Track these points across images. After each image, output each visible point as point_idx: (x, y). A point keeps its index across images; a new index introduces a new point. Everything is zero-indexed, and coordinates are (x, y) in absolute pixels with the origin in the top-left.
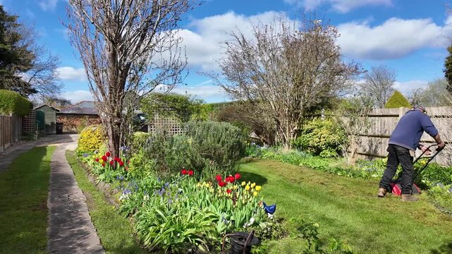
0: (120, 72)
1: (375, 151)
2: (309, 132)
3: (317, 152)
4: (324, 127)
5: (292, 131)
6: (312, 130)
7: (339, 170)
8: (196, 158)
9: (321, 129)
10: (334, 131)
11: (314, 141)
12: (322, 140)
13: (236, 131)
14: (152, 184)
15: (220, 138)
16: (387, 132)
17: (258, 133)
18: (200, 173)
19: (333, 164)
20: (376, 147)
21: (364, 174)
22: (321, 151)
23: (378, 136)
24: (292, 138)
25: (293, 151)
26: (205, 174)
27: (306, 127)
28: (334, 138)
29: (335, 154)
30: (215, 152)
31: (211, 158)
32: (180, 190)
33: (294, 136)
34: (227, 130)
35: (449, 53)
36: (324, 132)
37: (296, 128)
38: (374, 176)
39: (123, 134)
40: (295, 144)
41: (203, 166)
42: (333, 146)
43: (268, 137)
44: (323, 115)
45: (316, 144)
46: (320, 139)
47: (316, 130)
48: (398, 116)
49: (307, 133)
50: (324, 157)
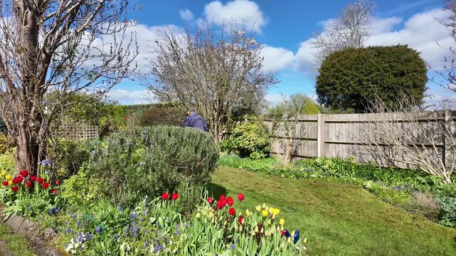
1: (296, 152)
2: (239, 136)
3: (244, 153)
4: (252, 131)
5: (220, 134)
6: (241, 133)
7: (282, 171)
9: (249, 133)
10: (261, 135)
11: (244, 144)
12: (251, 142)
16: (307, 135)
19: (269, 164)
20: (297, 148)
21: (306, 175)
22: (252, 152)
24: (220, 140)
27: (237, 130)
28: (261, 141)
29: (263, 155)
33: (222, 139)
36: (253, 135)
37: (224, 131)
38: (313, 176)
40: (223, 147)
42: (260, 148)
44: (246, 120)
45: (246, 147)
46: (249, 141)
47: (245, 133)
48: (317, 121)
49: (236, 136)
50: (254, 159)
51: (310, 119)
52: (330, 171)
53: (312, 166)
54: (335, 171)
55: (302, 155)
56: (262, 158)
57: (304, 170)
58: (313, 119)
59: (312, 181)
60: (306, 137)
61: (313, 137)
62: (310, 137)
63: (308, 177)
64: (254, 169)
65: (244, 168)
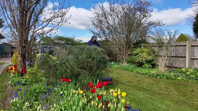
2: (137, 55)
3: (140, 65)
4: (145, 52)
5: (127, 54)
6: (138, 53)
7: (158, 75)
9: (143, 54)
10: (149, 54)
11: (139, 59)
12: (144, 59)
16: (179, 54)
17: (109, 56)
18: (77, 79)
19: (153, 72)
21: (174, 77)
22: (143, 64)
23: (174, 57)
24: (127, 58)
25: (128, 65)
26: (81, 80)
27: (135, 52)
28: (150, 58)
30: (87, 65)
31: (85, 69)
33: (128, 57)
36: (145, 55)
37: (129, 53)
38: (179, 78)
40: (129, 61)
42: (149, 62)
43: (113, 58)
44: (142, 46)
45: (140, 61)
46: (142, 58)
47: (140, 54)
48: (186, 46)
49: (135, 55)
50: (145, 68)
51: (181, 44)
52: (191, 76)
53: (180, 73)
54: (194, 76)
55: (176, 66)
56: (149, 67)
57: (173, 75)
58: (183, 45)
59: (176, 82)
60: (179, 56)
61: (183, 56)
62: (181, 56)
63: (175, 79)
64: (142, 73)
65: (136, 72)
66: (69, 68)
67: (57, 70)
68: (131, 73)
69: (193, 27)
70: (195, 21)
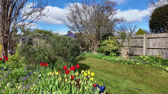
0: (6, 6)
1: (132, 53)
2: (105, 45)
3: (108, 53)
4: (111, 43)
5: (97, 45)
6: (106, 44)
7: (121, 61)
8: (51, 55)
10: (115, 45)
11: (107, 49)
12: (110, 48)
13: (75, 40)
14: (21, 72)
15: (66, 44)
16: (138, 45)
18: (54, 65)
19: (118, 59)
20: (133, 51)
21: (133, 63)
22: (110, 53)
23: (134, 47)
25: (97, 53)
26: (57, 65)
27: (104, 43)
28: (115, 48)
29: (116, 55)
30: (63, 52)
31: (60, 55)
32: (40, 75)
33: (98, 48)
34: (70, 39)
35: (151, 18)
36: (111, 45)
37: (99, 44)
38: (138, 64)
39: (10, 43)
40: (98, 51)
41: (56, 60)
42: (115, 51)
43: (86, 48)
44: (109, 39)
45: (108, 51)
46: (109, 48)
47: (108, 44)
48: (143, 38)
49: (104, 46)
50: (111, 56)
51: (140, 37)
52: (147, 61)
53: (139, 59)
54: (149, 62)
55: (136, 55)
56: (115, 55)
57: (133, 61)
58: (141, 37)
59: (136, 66)
60: (138, 46)
61: (141, 46)
62: (140, 46)
63: (134, 64)
64: (109, 60)
65: (105, 59)
66: (46, 55)
67: (36, 56)
68: (100, 60)
69: (149, 24)
70: (151, 19)
